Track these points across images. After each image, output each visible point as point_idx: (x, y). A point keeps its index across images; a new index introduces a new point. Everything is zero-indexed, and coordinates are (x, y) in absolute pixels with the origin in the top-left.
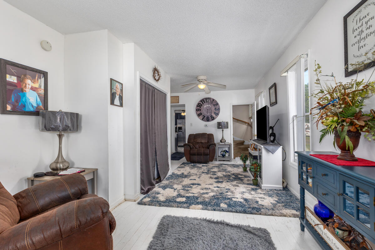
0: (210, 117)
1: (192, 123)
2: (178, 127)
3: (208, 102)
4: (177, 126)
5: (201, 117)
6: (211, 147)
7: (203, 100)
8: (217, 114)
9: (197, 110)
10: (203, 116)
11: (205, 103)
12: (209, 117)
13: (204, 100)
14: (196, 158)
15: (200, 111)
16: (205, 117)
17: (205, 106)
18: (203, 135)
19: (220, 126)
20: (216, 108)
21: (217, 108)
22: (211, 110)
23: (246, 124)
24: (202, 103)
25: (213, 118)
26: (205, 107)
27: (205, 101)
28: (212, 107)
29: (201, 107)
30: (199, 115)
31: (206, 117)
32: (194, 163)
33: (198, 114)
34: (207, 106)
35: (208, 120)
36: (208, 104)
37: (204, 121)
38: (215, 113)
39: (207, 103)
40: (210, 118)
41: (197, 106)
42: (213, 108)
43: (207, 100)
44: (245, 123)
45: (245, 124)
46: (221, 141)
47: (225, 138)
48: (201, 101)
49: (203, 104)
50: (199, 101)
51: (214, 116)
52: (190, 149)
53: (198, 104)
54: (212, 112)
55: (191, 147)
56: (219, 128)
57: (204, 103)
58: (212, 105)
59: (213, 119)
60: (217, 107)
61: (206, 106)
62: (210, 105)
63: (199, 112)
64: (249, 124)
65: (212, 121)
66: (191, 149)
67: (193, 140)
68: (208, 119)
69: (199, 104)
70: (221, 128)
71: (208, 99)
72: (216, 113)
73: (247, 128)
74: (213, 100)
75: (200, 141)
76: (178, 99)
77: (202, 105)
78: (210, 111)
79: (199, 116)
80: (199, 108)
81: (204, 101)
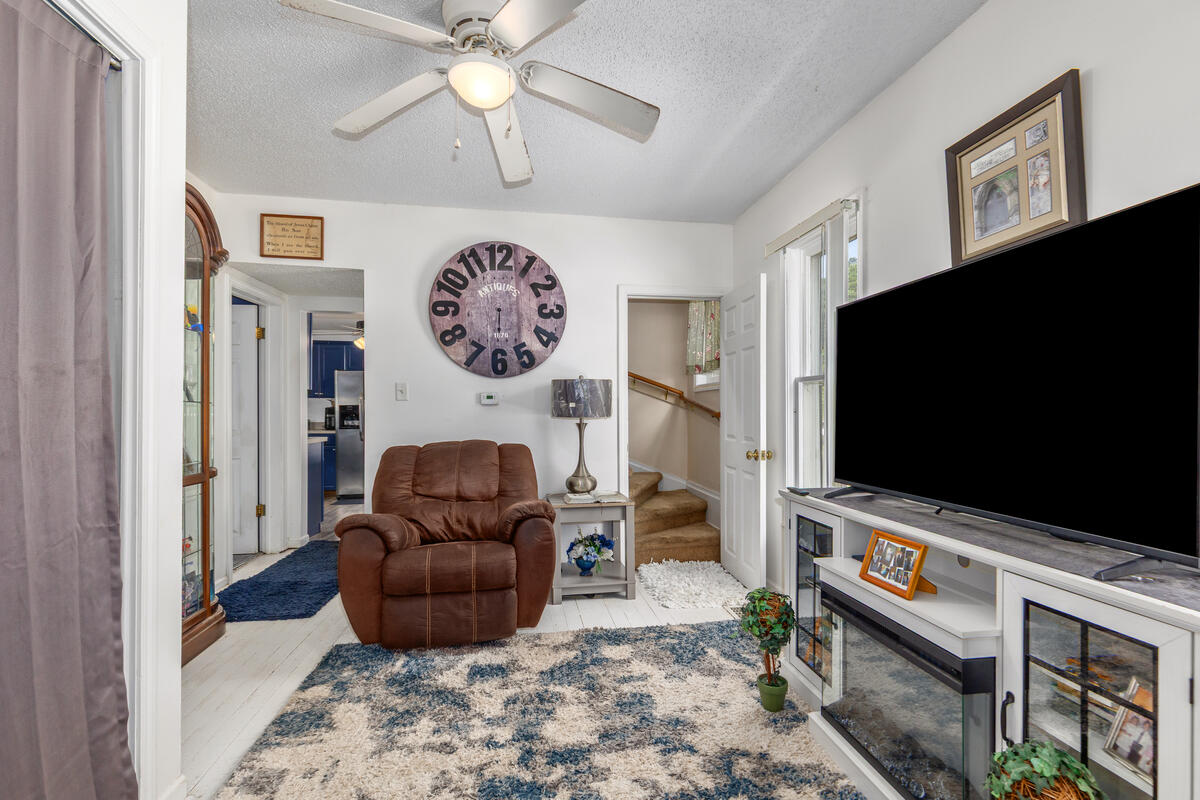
0: (509, 349)
1: (404, 385)
2: (341, 407)
3: (502, 266)
4: (333, 403)
5: (461, 350)
6: (526, 534)
7: (473, 252)
8: (550, 339)
9: (439, 309)
10: (474, 343)
11: (483, 270)
12: (503, 353)
13: (478, 251)
14: (425, 613)
15: (455, 313)
16: (481, 348)
17: (486, 289)
18: (469, 453)
19: (572, 405)
20: (544, 306)
21: (551, 306)
22: (519, 316)
23: (670, 399)
24: (465, 272)
25: (525, 358)
26: (484, 291)
27: (486, 263)
28: (524, 299)
29: (458, 295)
30: (446, 339)
31: (488, 353)
32: (411, 648)
33: (445, 333)
34: (498, 287)
35: (499, 368)
36: (504, 280)
37: (474, 372)
38: (538, 331)
39: (498, 273)
40: (512, 357)
41: (439, 286)
42: (530, 304)
43: (499, 257)
44: (666, 391)
45: (663, 398)
46: (571, 486)
47: (593, 467)
48: (462, 258)
49: (474, 275)
50: (450, 261)
51: (533, 344)
52: (381, 555)
53: (445, 275)
54: (525, 323)
55: (394, 536)
56: (560, 413)
57: (477, 270)
58: (522, 284)
59: (529, 362)
60: (551, 299)
61: (489, 288)
62: (511, 287)
63: (447, 322)
64: (681, 396)
65: (521, 373)
66: (388, 550)
67: (408, 485)
68: (500, 364)
69: (447, 271)
70: (575, 413)
71: (500, 250)
72: (545, 333)
73: (673, 416)
74: (532, 259)
75: (452, 489)
76: (315, 232)
77: (466, 282)
78: (514, 318)
79: (447, 343)
80: (447, 297)
81: (479, 263)
